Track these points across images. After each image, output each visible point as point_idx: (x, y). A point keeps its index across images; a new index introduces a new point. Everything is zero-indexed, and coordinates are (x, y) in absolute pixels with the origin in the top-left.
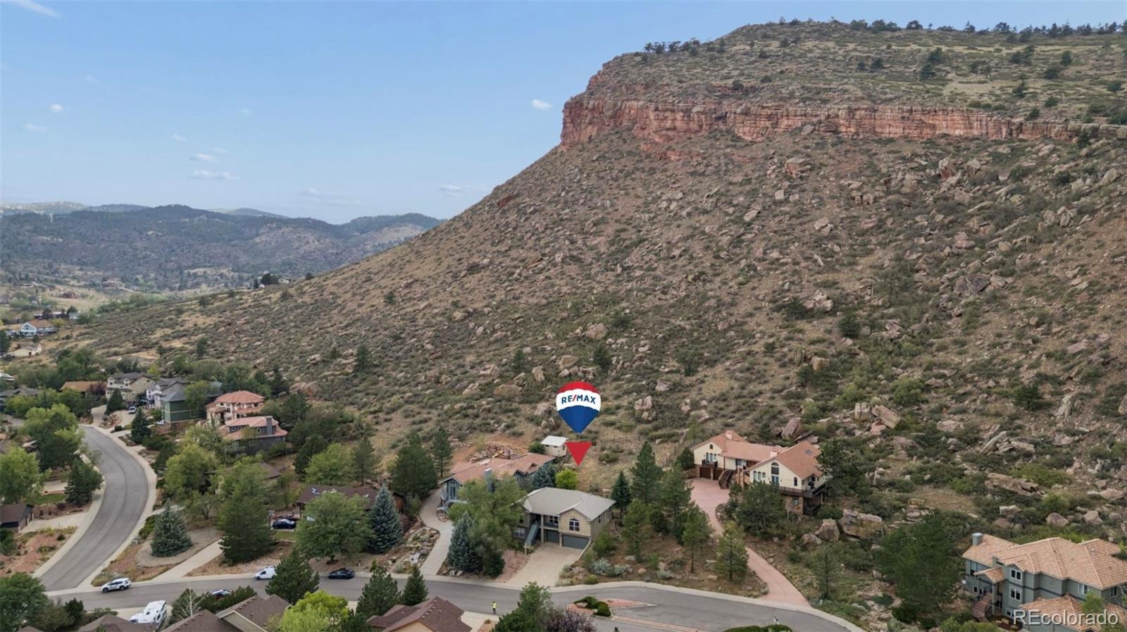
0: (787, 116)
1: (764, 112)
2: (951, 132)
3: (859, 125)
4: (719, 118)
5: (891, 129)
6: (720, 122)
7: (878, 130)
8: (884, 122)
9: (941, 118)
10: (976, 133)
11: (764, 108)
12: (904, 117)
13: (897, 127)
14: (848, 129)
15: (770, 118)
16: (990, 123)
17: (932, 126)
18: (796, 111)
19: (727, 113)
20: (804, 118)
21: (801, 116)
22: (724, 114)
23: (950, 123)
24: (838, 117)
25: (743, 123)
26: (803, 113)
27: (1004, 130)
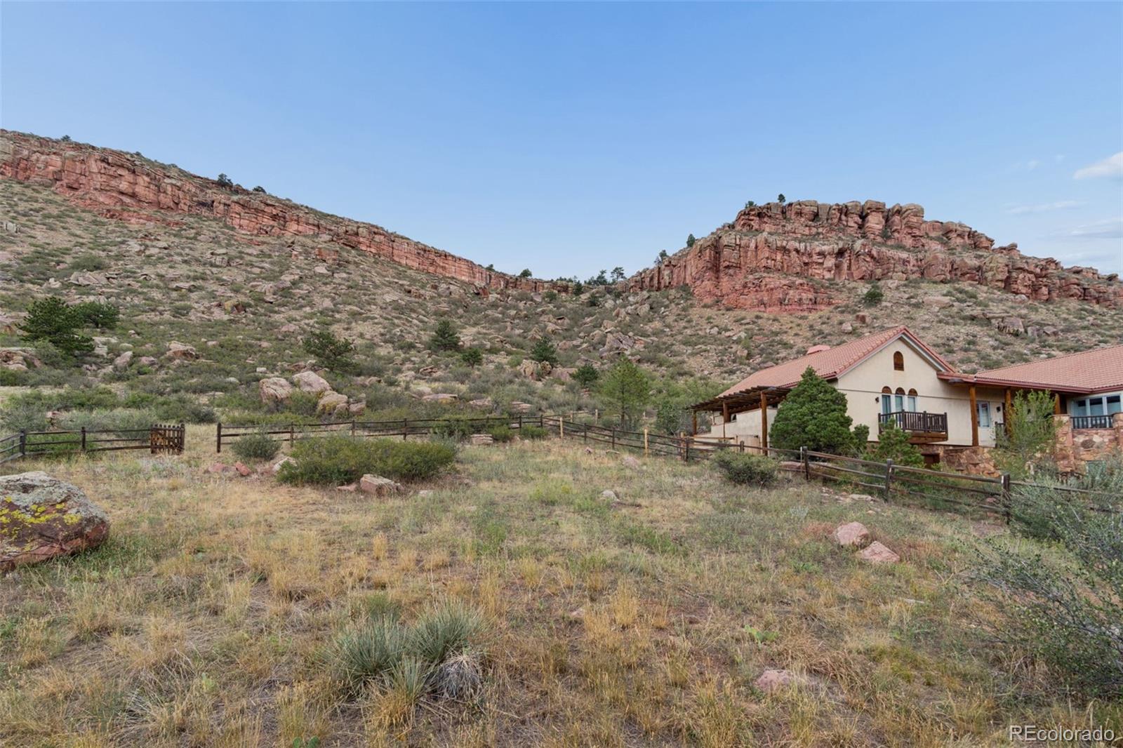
2: (458, 277)
6: (204, 210)
8: (402, 253)
10: (478, 282)
11: (267, 204)
12: (419, 253)
13: (413, 261)
14: (369, 249)
15: (274, 217)
16: (490, 276)
17: (444, 268)
18: (308, 219)
19: (213, 202)
20: (316, 228)
21: (314, 225)
22: (210, 202)
23: (458, 269)
24: (357, 234)
25: (239, 214)
26: (316, 222)
27: (502, 283)
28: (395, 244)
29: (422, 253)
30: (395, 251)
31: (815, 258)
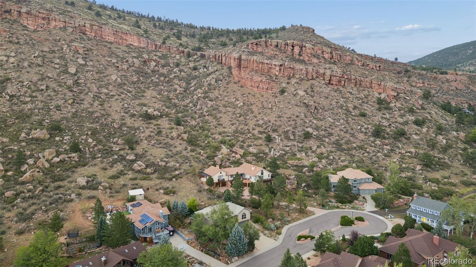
0: (55, 20)
1: (40, 15)
2: (133, 44)
3: (96, 33)
4: (6, 12)
5: (109, 37)
6: (7, 14)
7: (104, 37)
8: (106, 34)
9: (129, 37)
10: (142, 46)
11: (40, 13)
12: (114, 33)
13: (112, 37)
14: (91, 34)
15: (44, 19)
16: (148, 42)
17: (126, 40)
18: (60, 19)
19: (11, 10)
20: (64, 23)
21: (63, 22)
22: (9, 10)
23: (133, 40)
24: (85, 26)
25: (27, 18)
26: (64, 20)
27: (154, 46)
28: (103, 29)
29: (115, 33)
30: (103, 33)
31: (273, 66)
